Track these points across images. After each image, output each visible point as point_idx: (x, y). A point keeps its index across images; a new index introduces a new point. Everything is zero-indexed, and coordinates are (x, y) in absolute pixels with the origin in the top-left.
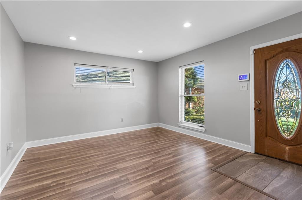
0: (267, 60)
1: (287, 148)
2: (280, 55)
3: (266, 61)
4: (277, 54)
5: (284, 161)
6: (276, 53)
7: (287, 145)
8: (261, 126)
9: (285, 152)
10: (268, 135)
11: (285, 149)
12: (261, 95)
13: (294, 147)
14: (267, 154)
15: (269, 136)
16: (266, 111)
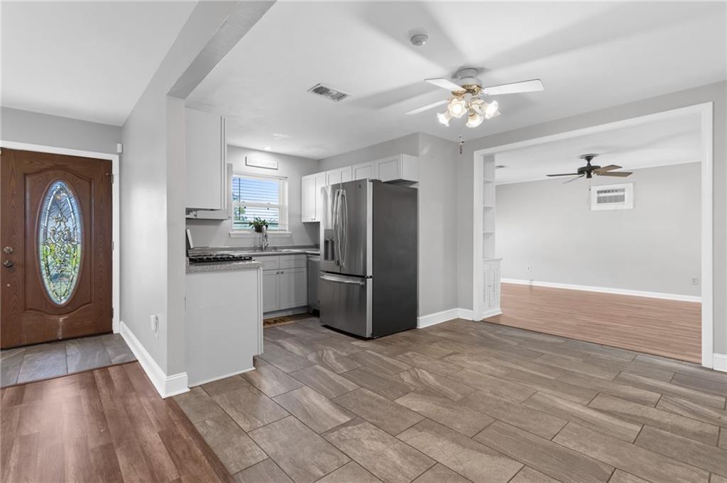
0: (27, 174)
1: (61, 319)
2: (51, 172)
3: (25, 175)
4: (46, 169)
5: (57, 341)
6: (44, 167)
7: (61, 315)
8: (15, 293)
9: (58, 327)
10: (28, 307)
11: (57, 322)
12: (14, 236)
13: (71, 314)
14: (25, 342)
15: (31, 309)
16: (25, 265)
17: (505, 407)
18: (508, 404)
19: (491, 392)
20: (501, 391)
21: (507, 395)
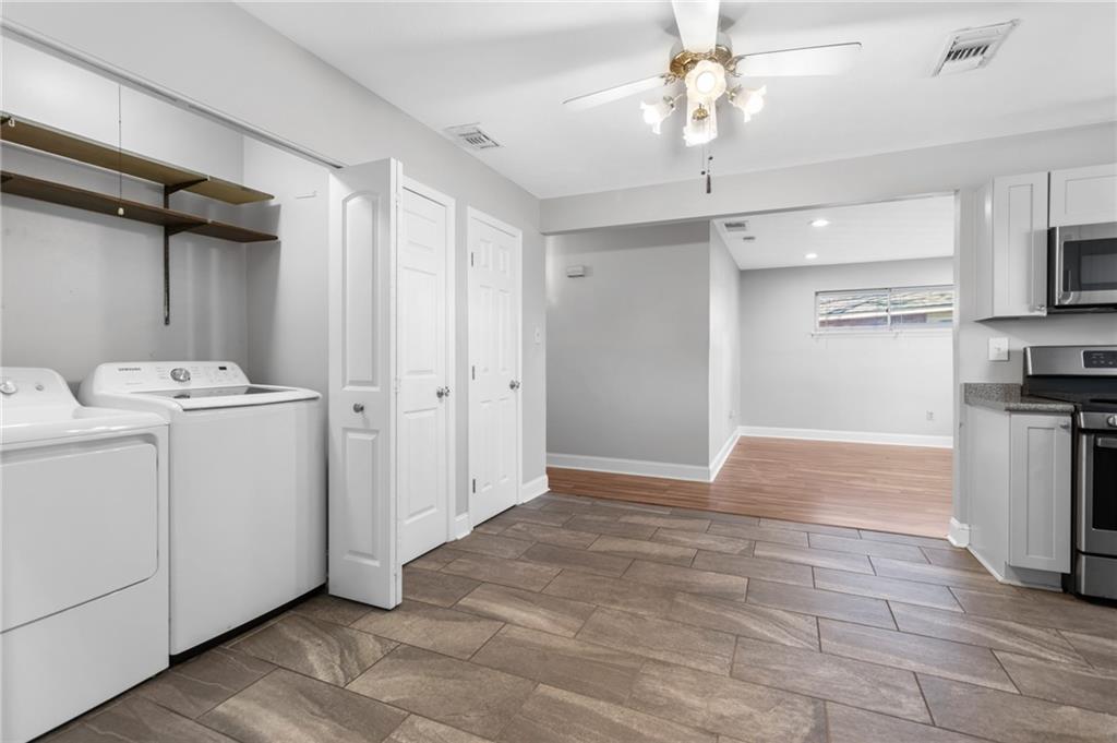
17: (616, 597)
18: (613, 602)
19: (642, 617)
20: (630, 624)
21: (618, 617)
